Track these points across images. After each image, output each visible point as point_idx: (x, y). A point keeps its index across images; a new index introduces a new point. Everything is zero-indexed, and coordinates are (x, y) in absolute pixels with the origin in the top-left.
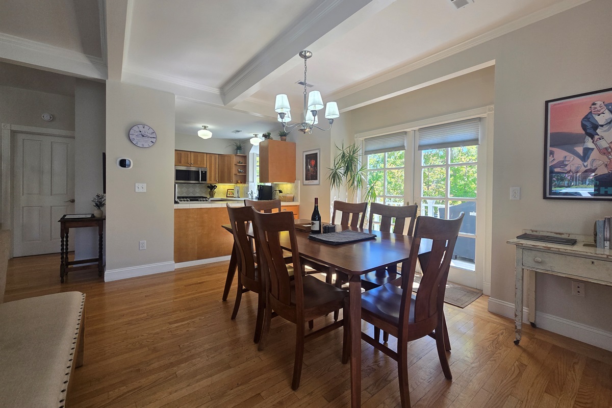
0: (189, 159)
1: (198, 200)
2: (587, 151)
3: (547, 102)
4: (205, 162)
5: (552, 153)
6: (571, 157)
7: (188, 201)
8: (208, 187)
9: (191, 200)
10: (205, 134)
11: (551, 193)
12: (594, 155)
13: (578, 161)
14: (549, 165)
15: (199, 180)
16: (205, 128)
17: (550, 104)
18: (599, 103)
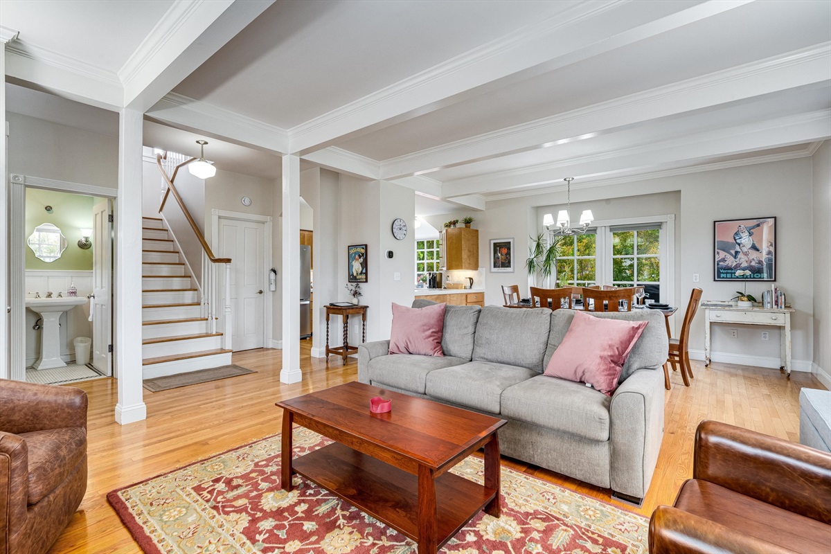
2: (737, 253)
3: (715, 222)
5: (718, 253)
6: (728, 256)
11: (719, 277)
12: (740, 256)
13: (732, 258)
14: (716, 260)
17: (716, 223)
18: (742, 226)
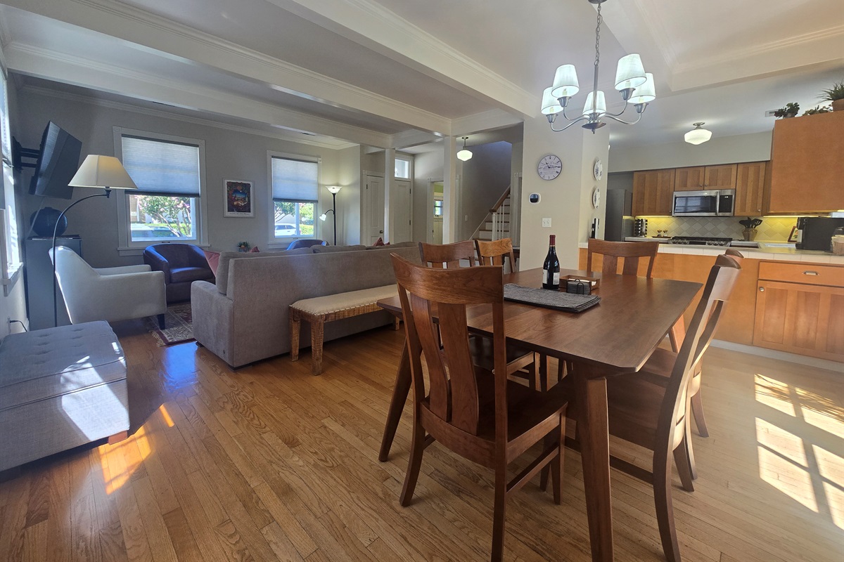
0: (701, 180)
1: (704, 244)
4: (733, 179)
7: (685, 243)
8: (742, 222)
9: (691, 243)
10: (696, 137)
15: (715, 211)
16: (698, 126)
